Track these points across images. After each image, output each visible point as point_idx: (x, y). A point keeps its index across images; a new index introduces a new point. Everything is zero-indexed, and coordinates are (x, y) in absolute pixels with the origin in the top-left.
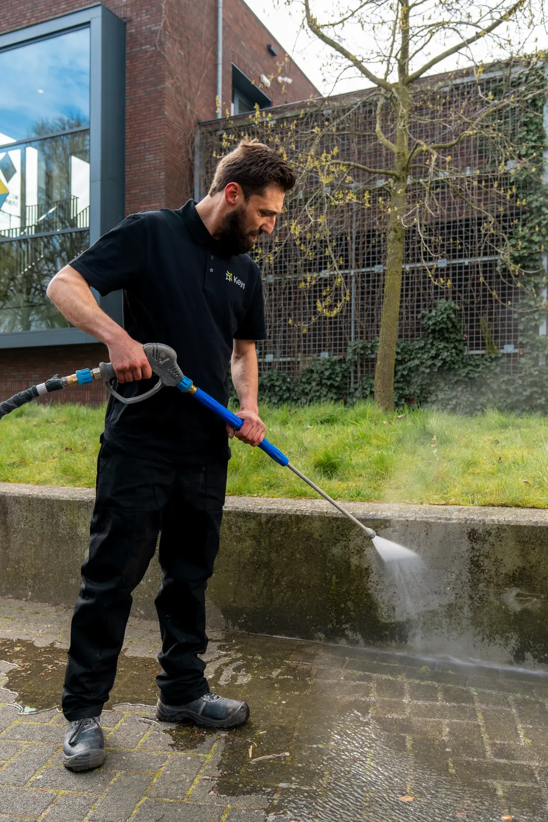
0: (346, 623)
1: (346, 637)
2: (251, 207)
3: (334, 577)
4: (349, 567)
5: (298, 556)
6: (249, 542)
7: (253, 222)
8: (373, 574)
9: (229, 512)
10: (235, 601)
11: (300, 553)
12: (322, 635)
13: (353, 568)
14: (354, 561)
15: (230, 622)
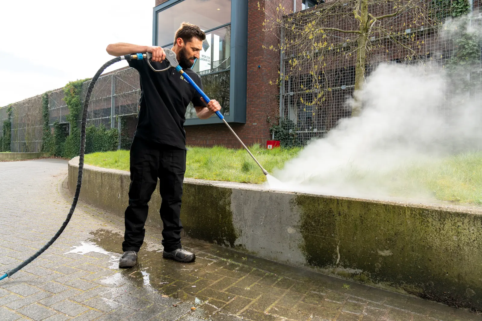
0: (224, 237)
1: (224, 243)
2: (188, 47)
3: (220, 215)
4: (225, 210)
5: (208, 204)
6: (192, 198)
7: (189, 54)
8: (234, 215)
9: (186, 184)
10: (187, 224)
11: (209, 203)
12: (216, 241)
13: (227, 211)
14: (227, 208)
15: (186, 233)
